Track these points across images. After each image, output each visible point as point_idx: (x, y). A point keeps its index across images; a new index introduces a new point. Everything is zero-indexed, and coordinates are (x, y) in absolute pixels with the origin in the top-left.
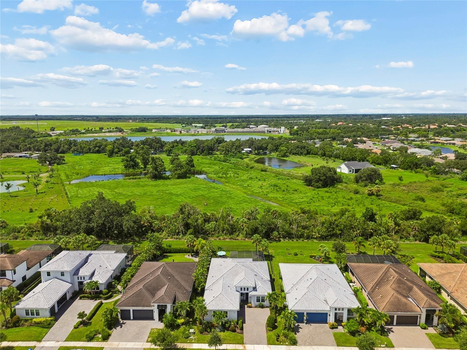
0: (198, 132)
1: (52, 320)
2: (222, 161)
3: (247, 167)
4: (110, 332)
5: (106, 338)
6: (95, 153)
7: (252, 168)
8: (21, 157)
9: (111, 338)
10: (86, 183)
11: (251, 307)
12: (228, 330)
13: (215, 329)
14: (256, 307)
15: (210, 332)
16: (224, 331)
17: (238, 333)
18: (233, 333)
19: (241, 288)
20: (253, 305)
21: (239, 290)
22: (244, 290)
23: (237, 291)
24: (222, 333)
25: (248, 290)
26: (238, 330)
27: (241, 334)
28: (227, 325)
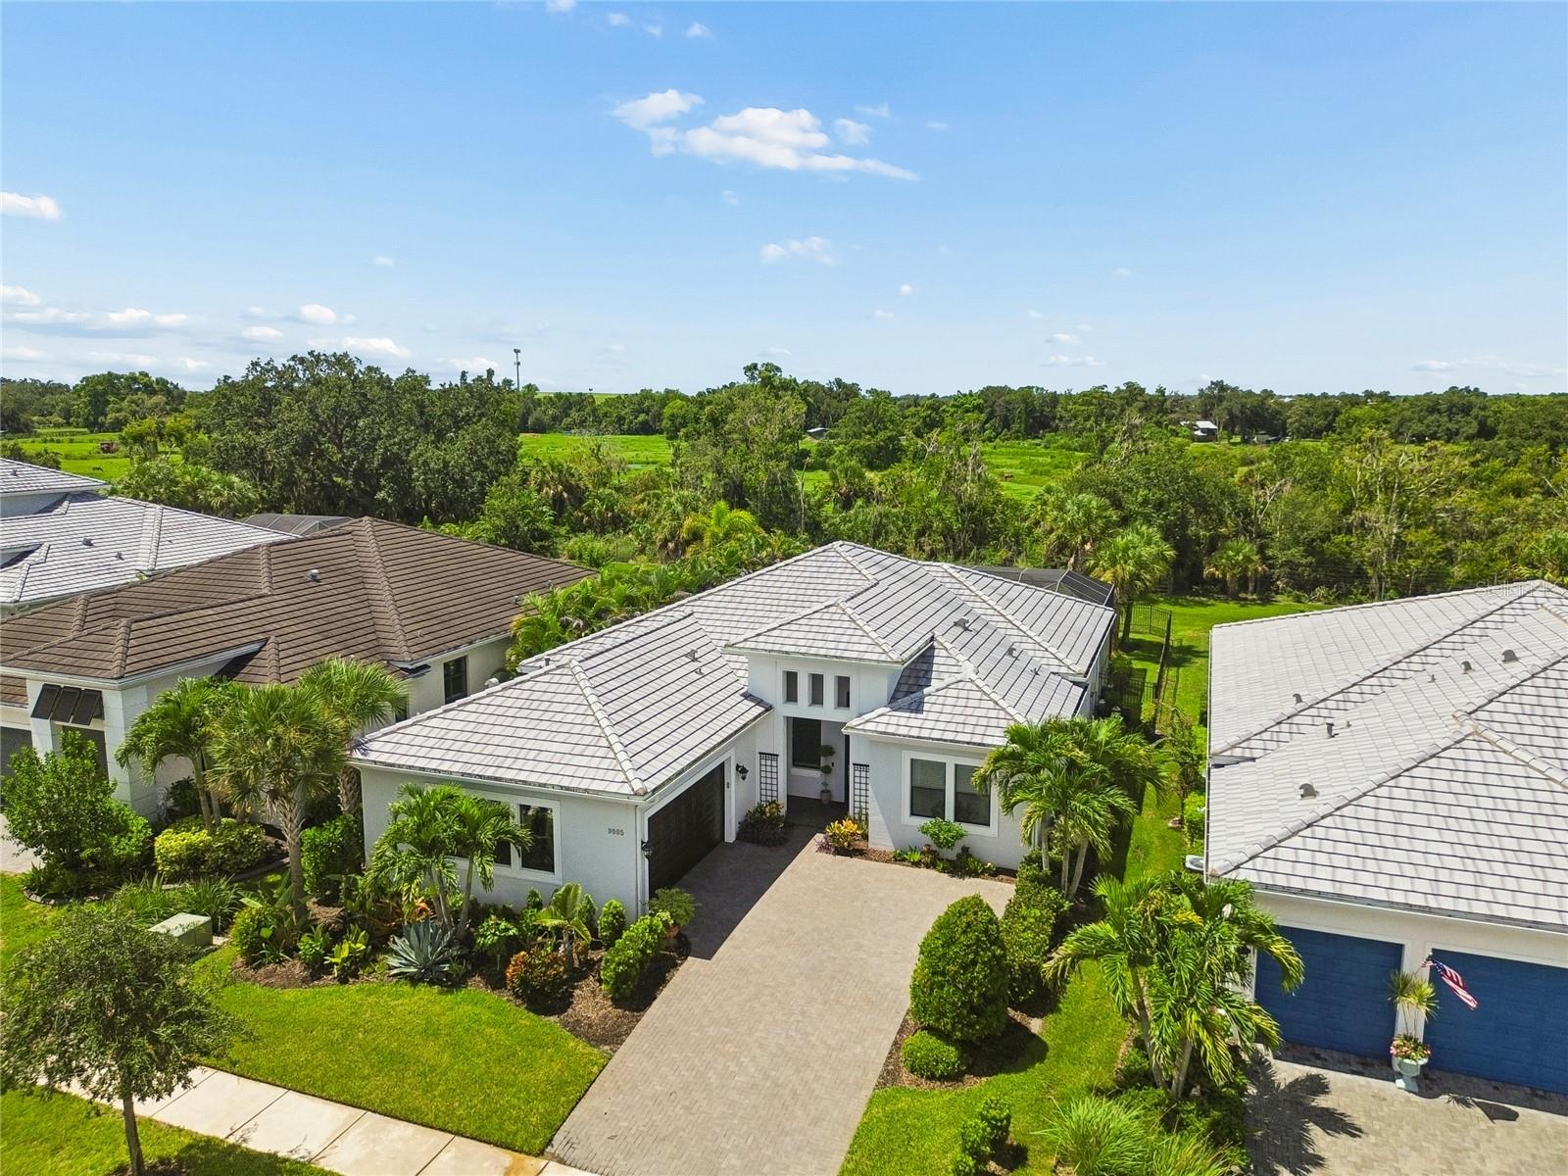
6: (636, 432)
11: (847, 849)
12: (497, 983)
13: (379, 944)
14: (899, 858)
15: (317, 969)
16: (452, 983)
17: (575, 1028)
18: (526, 1019)
19: (791, 679)
20: (880, 839)
21: (775, 692)
22: (817, 699)
23: (747, 696)
24: (426, 993)
25: (844, 700)
26: (591, 1002)
27: (596, 1041)
28: (492, 930)
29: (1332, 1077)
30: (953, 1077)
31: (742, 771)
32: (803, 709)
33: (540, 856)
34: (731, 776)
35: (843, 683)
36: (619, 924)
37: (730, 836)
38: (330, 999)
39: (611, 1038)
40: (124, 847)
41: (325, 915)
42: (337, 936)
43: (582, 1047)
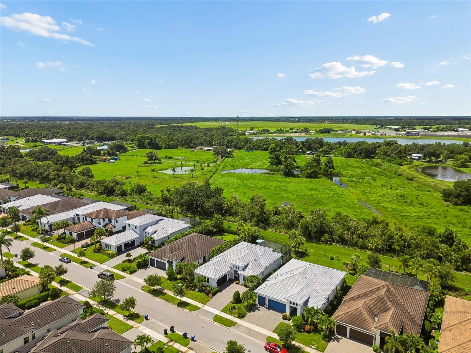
0: (385, 134)
1: (115, 254)
2: (374, 166)
3: (395, 174)
4: (138, 270)
5: (132, 272)
6: (264, 150)
7: (399, 175)
8: (208, 150)
9: (135, 273)
10: (231, 173)
11: (238, 284)
12: (204, 293)
13: (195, 288)
14: (242, 285)
15: (191, 290)
16: (201, 292)
17: (209, 297)
18: (205, 296)
19: (234, 266)
20: (241, 283)
21: (232, 267)
22: (236, 268)
23: (230, 267)
24: (199, 293)
25: (238, 269)
26: (211, 295)
27: (210, 298)
28: (204, 288)
29: (261, 307)
30: (234, 303)
31: (228, 275)
32: (235, 269)
33: (208, 282)
34: (227, 275)
35: (238, 267)
36: (214, 289)
37: (227, 281)
38: (191, 292)
39: (211, 298)
40: (175, 277)
41: (191, 285)
42: (192, 287)
43: (209, 298)
